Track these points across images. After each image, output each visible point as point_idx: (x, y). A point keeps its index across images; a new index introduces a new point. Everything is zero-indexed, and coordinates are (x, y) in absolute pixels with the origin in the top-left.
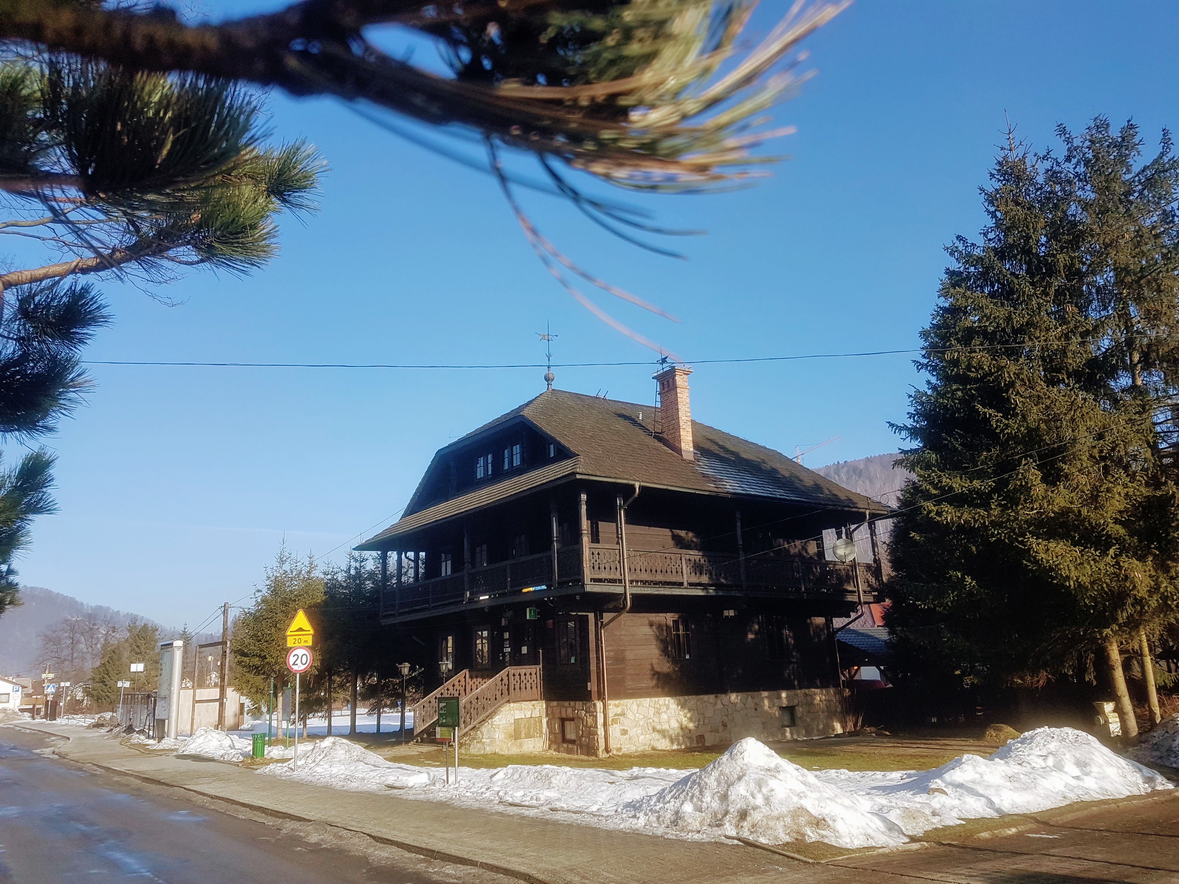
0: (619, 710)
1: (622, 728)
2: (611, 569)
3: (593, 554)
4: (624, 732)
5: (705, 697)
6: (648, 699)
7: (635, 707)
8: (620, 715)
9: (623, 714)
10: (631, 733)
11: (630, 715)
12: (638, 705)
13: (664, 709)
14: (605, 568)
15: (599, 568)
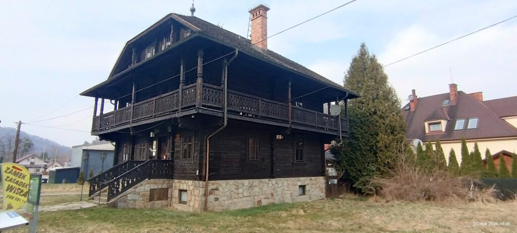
0: (214, 187)
1: (215, 197)
2: (216, 101)
3: (205, 90)
4: (217, 199)
5: (264, 180)
6: (232, 181)
7: (224, 185)
8: (215, 189)
9: (217, 189)
10: (221, 199)
11: (221, 189)
12: (226, 184)
13: (241, 186)
14: (212, 100)
15: (209, 99)
